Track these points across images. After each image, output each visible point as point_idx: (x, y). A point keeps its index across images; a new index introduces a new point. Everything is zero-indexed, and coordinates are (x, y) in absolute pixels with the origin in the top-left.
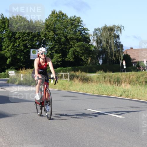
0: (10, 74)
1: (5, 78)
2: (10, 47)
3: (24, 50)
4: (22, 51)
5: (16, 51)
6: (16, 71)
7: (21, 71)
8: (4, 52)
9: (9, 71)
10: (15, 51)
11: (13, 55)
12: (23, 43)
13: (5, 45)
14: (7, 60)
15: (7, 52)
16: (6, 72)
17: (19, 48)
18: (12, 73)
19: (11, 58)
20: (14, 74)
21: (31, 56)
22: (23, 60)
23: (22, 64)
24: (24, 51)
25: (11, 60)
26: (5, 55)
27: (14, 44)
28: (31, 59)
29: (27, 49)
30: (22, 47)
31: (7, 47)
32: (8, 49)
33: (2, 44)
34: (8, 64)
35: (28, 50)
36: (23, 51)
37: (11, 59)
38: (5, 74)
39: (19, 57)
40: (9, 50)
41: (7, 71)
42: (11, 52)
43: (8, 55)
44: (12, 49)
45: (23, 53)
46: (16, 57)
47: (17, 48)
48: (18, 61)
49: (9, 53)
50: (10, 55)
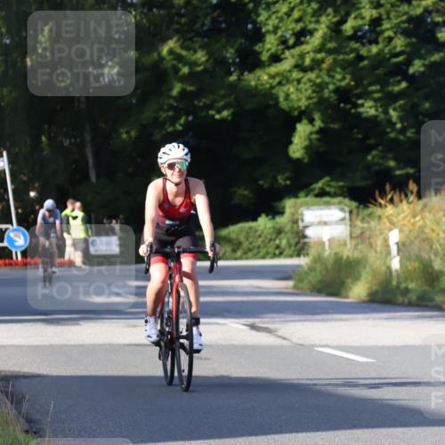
0: (309, 232)
1: (274, 256)
2: (315, 40)
3: (409, 63)
4: (397, 65)
5: (353, 66)
6: (354, 204)
7: (390, 210)
8: (272, 77)
9: (308, 206)
10: (345, 66)
11: (334, 97)
12: (405, 8)
13: (276, 28)
14: (293, 130)
15: (296, 75)
16: (281, 213)
17: (375, 49)
18: (325, 223)
19: (317, 116)
20: (341, 231)
22: (403, 131)
23: (395, 159)
24: (411, 71)
25: (320, 131)
26: (276, 98)
27: (343, 21)
29: (431, 53)
30: (400, 43)
31: (291, 42)
32: (302, 56)
33: (262, 18)
34: (298, 161)
35: (436, 57)
36: (400, 71)
37: (318, 124)
38: (279, 232)
39: (372, 112)
40: (307, 62)
41: (288, 211)
42: (318, 77)
43: (300, 96)
44: (326, 57)
45: (404, 85)
46: (353, 111)
47: (363, 44)
48: (366, 137)
49: (304, 80)
50: (314, 97)
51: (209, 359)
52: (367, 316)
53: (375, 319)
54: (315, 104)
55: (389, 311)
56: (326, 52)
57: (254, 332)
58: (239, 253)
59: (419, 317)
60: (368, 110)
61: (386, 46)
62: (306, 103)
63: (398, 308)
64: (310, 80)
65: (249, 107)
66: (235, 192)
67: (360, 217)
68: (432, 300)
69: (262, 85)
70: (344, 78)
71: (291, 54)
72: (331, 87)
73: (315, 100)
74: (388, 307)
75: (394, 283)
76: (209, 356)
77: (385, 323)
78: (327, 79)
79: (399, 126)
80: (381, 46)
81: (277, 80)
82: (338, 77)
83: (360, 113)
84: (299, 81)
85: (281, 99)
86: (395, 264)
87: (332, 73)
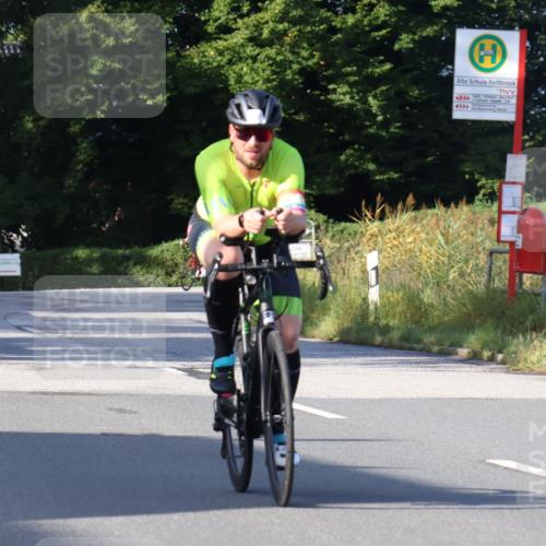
2: (276, 7)
3: (394, 37)
6: (322, 218)
7: (374, 226)
8: (221, 53)
10: (315, 40)
11: (299, 80)
15: (250, 50)
17: (350, 20)
21: (458, 90)
22: (386, 124)
23: (375, 160)
24: (397, 47)
26: (227, 80)
28: (457, 114)
29: (421, 25)
30: (383, 12)
32: (258, 27)
35: (429, 31)
36: (384, 49)
39: (347, 99)
40: (266, 33)
42: (278, 54)
43: (257, 79)
44: (289, 28)
45: (388, 66)
46: (322, 98)
47: (336, 14)
48: (339, 133)
49: (261, 57)
50: (274, 80)
51: (136, 413)
52: (337, 360)
53: (346, 364)
54: (275, 88)
55: (365, 355)
56: (289, 22)
57: (193, 379)
58: (174, 278)
59: (402, 362)
60: (342, 97)
61: (365, 16)
62: (264, 87)
63: (376, 351)
64: (269, 58)
65: (191, 90)
66: (172, 199)
67: (330, 234)
68: (419, 341)
69: (208, 63)
70: (312, 56)
71: (244, 23)
72: (295, 67)
73: (275, 83)
74: (363, 349)
75: (372, 319)
76: (134, 410)
77: (360, 369)
78: (290, 57)
79: (380, 118)
80: (359, 15)
81: (228, 57)
82: (305, 54)
83: (332, 101)
84: (255, 59)
85: (232, 82)
86: (374, 295)
87: (297, 50)
